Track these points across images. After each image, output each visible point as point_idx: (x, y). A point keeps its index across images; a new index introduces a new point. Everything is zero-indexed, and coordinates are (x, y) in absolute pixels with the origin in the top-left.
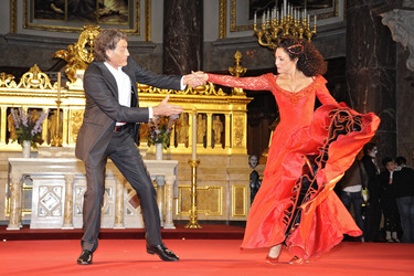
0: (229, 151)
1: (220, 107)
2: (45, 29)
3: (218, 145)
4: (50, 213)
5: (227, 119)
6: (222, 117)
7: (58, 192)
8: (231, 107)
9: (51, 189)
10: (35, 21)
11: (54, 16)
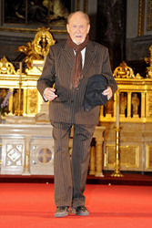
0: (144, 120)
1: (137, 87)
2: (12, 31)
3: (136, 116)
4: (14, 164)
5: (143, 96)
6: (139, 95)
7: (20, 149)
8: (146, 87)
9: (14, 146)
10: (5, 25)
11: (18, 21)
